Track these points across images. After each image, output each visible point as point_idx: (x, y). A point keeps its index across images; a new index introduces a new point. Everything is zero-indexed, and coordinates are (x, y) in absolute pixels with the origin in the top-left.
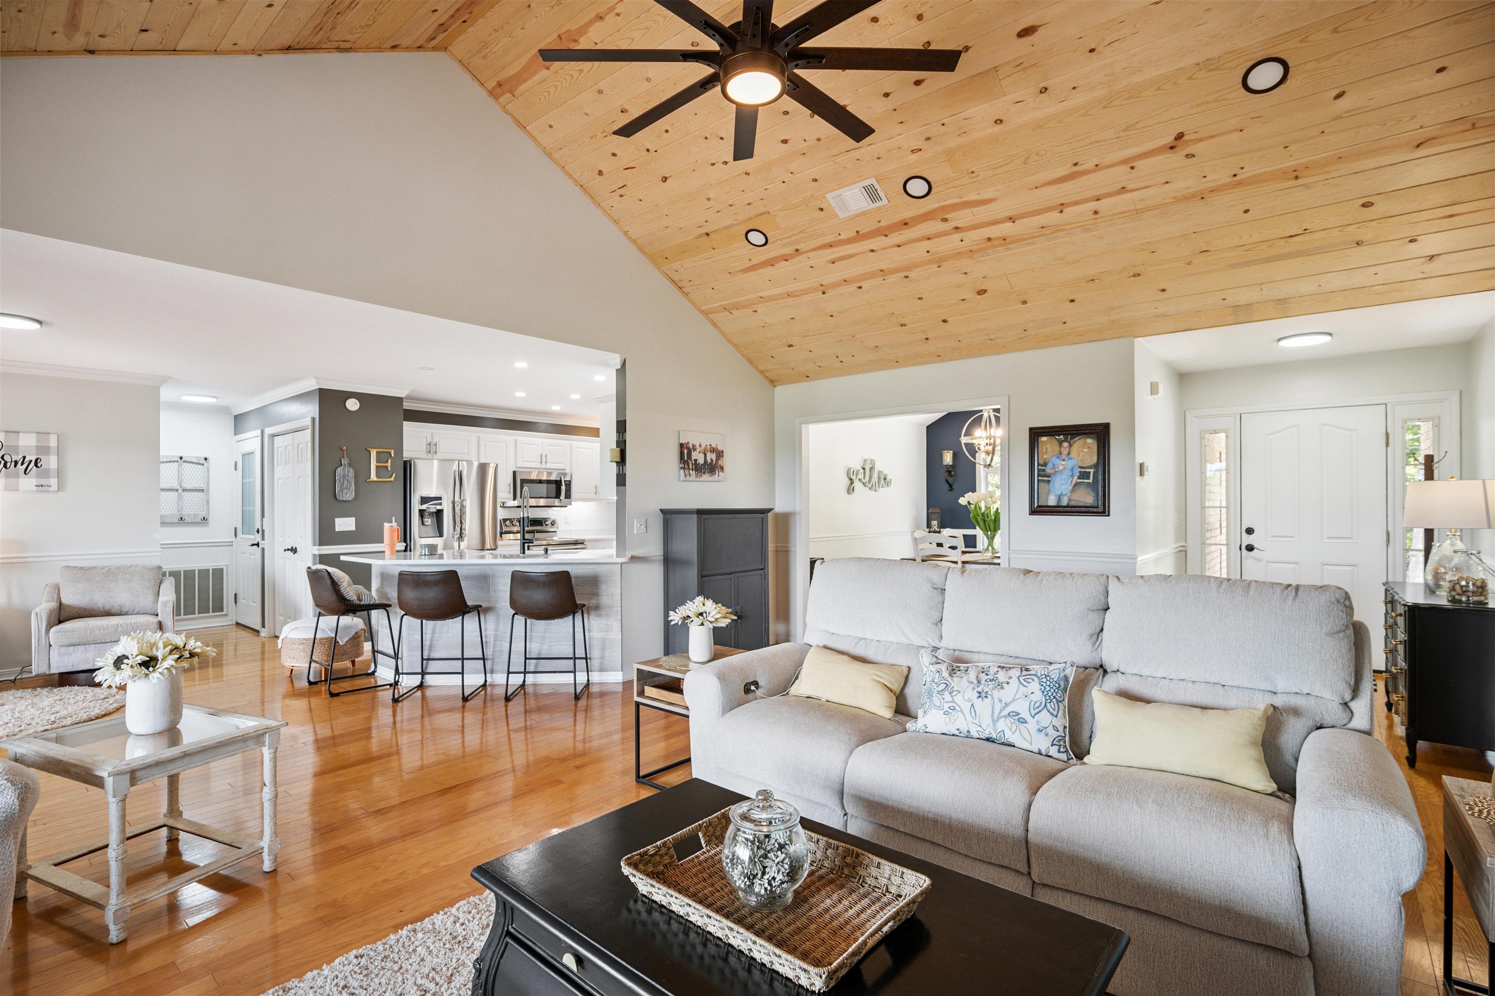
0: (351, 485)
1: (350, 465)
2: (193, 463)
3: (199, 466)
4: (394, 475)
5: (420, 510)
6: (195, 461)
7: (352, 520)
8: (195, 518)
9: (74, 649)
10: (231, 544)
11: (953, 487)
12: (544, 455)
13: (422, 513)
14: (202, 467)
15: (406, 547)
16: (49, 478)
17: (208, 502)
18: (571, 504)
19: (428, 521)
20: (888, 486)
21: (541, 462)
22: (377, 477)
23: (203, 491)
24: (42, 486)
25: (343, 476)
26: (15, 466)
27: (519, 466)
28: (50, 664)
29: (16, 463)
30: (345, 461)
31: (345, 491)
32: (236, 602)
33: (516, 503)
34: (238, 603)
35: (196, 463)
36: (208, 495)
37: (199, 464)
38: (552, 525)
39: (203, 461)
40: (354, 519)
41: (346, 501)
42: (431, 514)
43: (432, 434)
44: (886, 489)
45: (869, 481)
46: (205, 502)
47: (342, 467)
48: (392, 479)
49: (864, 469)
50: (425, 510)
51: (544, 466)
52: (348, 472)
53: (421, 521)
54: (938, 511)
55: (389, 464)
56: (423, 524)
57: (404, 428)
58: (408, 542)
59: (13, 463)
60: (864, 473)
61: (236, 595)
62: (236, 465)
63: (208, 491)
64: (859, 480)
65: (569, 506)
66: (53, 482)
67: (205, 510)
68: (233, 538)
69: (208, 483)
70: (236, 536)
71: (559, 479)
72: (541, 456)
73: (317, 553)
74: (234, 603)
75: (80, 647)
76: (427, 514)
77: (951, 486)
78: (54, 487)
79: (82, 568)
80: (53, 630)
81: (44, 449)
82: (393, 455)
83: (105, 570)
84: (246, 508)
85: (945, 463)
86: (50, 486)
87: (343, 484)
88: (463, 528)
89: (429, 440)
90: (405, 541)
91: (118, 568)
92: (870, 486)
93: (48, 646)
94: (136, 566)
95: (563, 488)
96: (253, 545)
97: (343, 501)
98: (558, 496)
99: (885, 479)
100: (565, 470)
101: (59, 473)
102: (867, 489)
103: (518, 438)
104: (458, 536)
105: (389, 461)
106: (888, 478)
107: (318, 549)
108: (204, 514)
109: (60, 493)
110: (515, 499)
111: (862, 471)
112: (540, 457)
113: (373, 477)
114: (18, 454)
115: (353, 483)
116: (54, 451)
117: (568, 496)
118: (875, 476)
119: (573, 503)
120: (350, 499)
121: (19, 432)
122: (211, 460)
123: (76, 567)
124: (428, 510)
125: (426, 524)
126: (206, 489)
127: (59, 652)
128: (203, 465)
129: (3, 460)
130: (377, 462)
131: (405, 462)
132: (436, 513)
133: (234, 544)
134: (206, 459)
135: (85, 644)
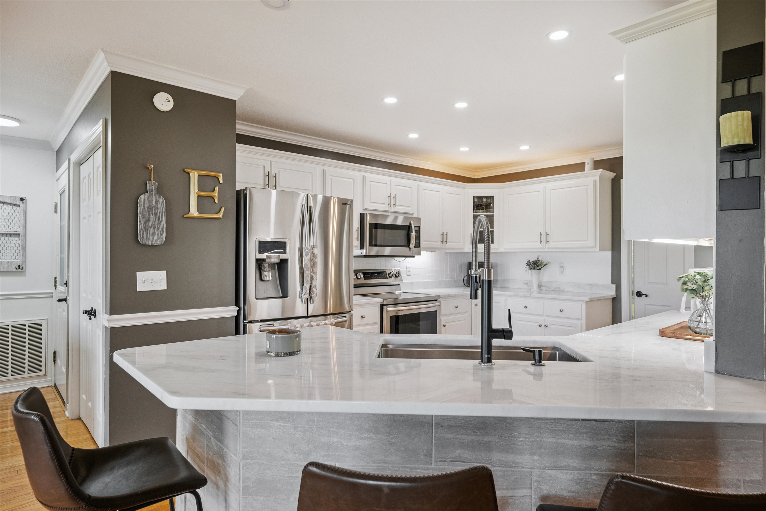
0: (160, 222)
1: (160, 191)
2: (7, 203)
3: (14, 208)
4: (223, 210)
5: (258, 260)
6: (9, 201)
7: (163, 274)
8: (8, 266)
10: (51, 295)
12: (393, 196)
13: (260, 263)
14: (18, 208)
15: (238, 312)
17: (24, 248)
18: (419, 254)
19: (268, 275)
21: (390, 204)
22: (200, 210)
23: (18, 235)
25: (148, 208)
27: (367, 207)
30: (152, 186)
31: (152, 230)
32: (55, 361)
33: (364, 252)
34: (57, 362)
35: (11, 204)
36: (24, 240)
37: (14, 205)
38: (396, 277)
39: (18, 202)
40: (165, 272)
41: (152, 246)
42: (272, 265)
43: (271, 163)
46: (20, 248)
47: (147, 194)
48: (221, 215)
50: (264, 260)
51: (392, 209)
52: (157, 202)
53: (258, 276)
55: (216, 194)
56: (261, 279)
57: (237, 153)
58: (242, 305)
61: (55, 353)
62: (56, 207)
63: (25, 235)
65: (416, 256)
67: (21, 257)
68: (52, 290)
69: (25, 226)
70: (55, 286)
71: (408, 224)
72: (390, 197)
73: (108, 325)
74: (53, 363)
76: (266, 265)
82: (221, 181)
84: (62, 255)
87: (149, 220)
88: (314, 284)
89: (267, 170)
90: (237, 304)
95: (413, 234)
96: (60, 300)
97: (149, 246)
98: (408, 244)
100: (412, 214)
103: (366, 174)
104: (307, 296)
105: (217, 189)
107: (109, 320)
108: (19, 262)
110: (362, 247)
112: (388, 199)
113: (194, 211)
115: (164, 219)
117: (418, 245)
119: (422, 253)
120: (159, 243)
122: (28, 201)
124: (268, 260)
125: (266, 279)
126: (21, 233)
128: (19, 206)
130: (199, 190)
131: (238, 193)
132: (277, 263)
133: (54, 295)
134: (22, 199)
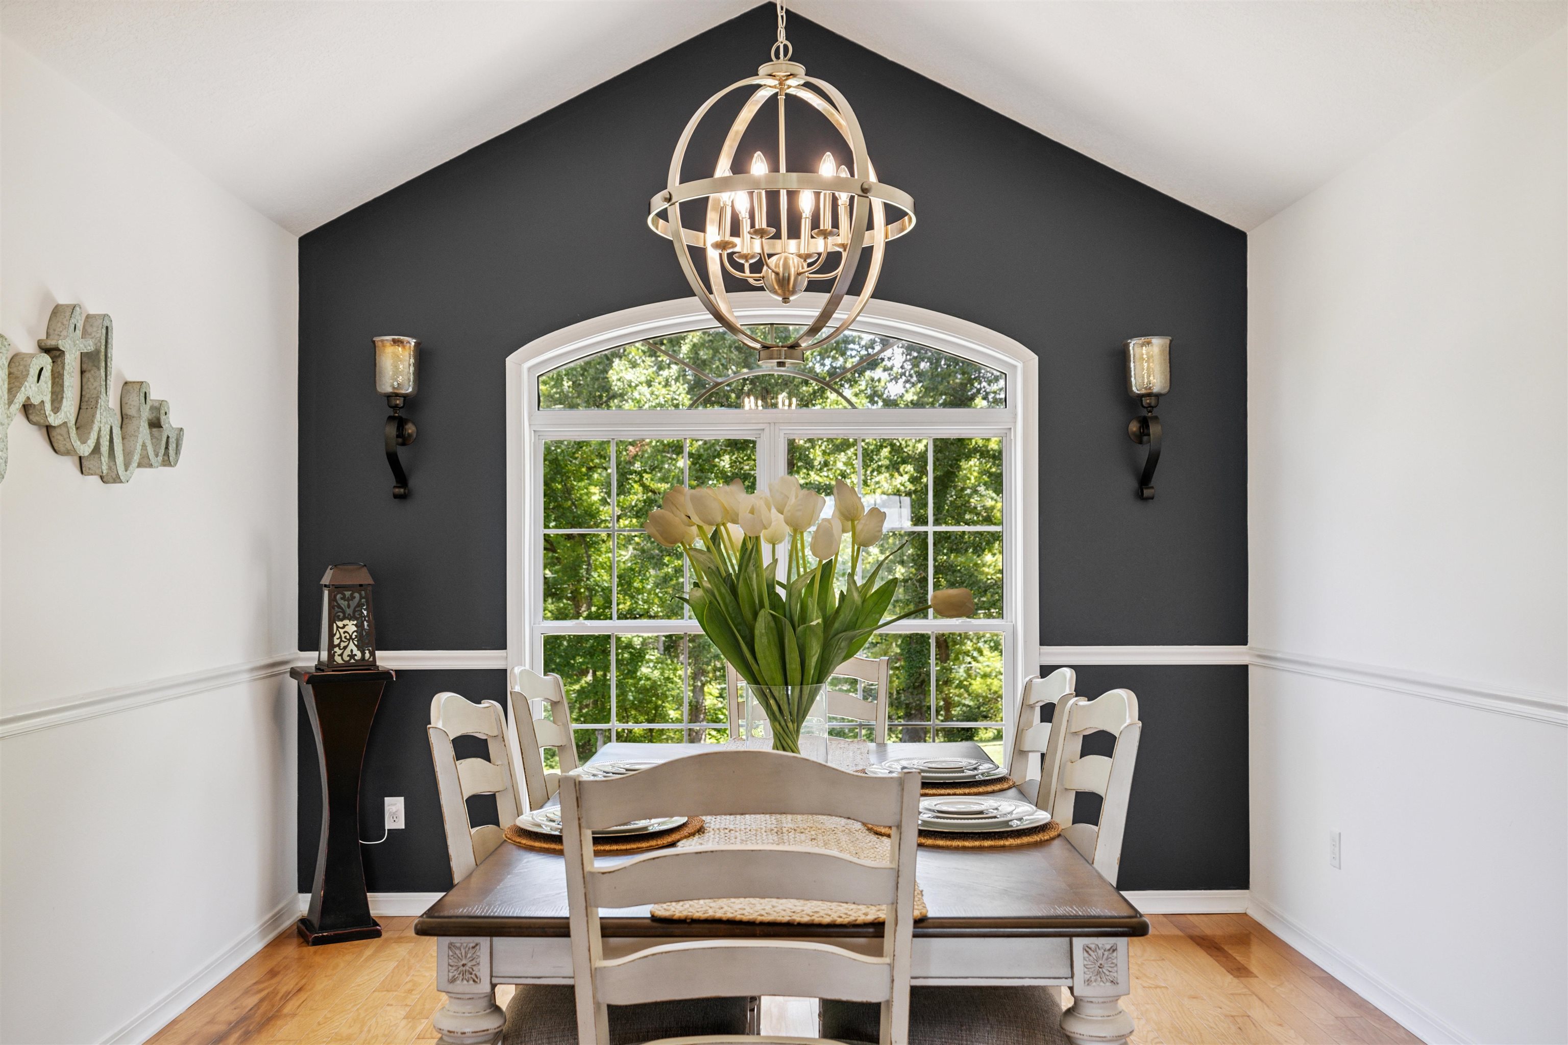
11: (413, 482)
20: (167, 462)
44: (159, 473)
45: (83, 422)
49: (54, 352)
54: (367, 580)
60: (57, 379)
64: (27, 408)
77: (401, 478)
85: (386, 385)
92: (85, 450)
99: (155, 424)
102: (69, 465)
106: (173, 420)
111: (45, 361)
118: (111, 400)
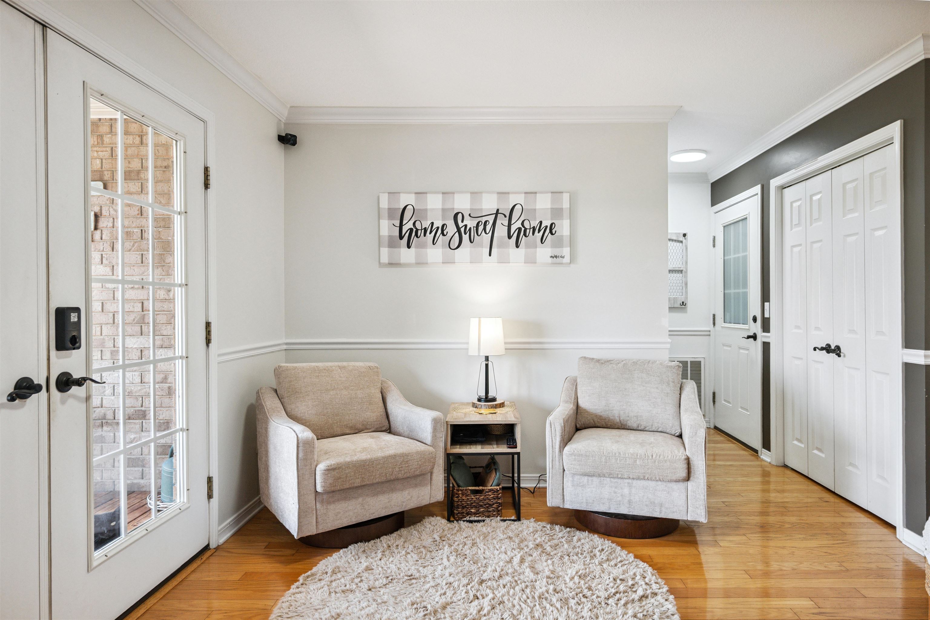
2: (673, 240)
3: (678, 244)
6: (674, 238)
8: (674, 303)
9: (588, 480)
10: (708, 333)
14: (681, 244)
16: (563, 247)
17: (686, 284)
23: (681, 271)
24: (556, 257)
26: (533, 234)
28: (563, 495)
29: (534, 229)
32: (714, 402)
34: (716, 403)
35: (675, 241)
36: (686, 277)
37: (678, 241)
39: (682, 238)
46: (684, 285)
59: (532, 230)
61: (714, 394)
62: (714, 241)
63: (686, 272)
66: (566, 251)
67: (684, 294)
68: (710, 328)
69: (686, 262)
70: (714, 324)
73: (923, 362)
75: (595, 479)
78: (567, 260)
79: (598, 361)
80: (567, 448)
81: (557, 212)
83: (620, 365)
84: (732, 291)
86: (563, 257)
91: (635, 363)
93: (562, 470)
94: (653, 363)
96: (749, 337)
101: (572, 243)
107: (924, 356)
108: (682, 299)
109: (571, 265)
114: (535, 219)
116: (566, 214)
121: (536, 193)
122: (688, 236)
123: (593, 359)
126: (684, 269)
127: (573, 481)
128: (682, 242)
129: (524, 227)
133: (711, 333)
134: (685, 235)
135: (599, 476)
